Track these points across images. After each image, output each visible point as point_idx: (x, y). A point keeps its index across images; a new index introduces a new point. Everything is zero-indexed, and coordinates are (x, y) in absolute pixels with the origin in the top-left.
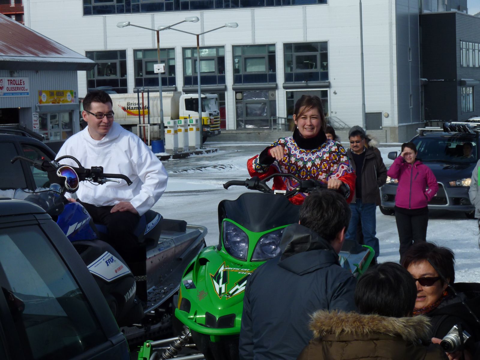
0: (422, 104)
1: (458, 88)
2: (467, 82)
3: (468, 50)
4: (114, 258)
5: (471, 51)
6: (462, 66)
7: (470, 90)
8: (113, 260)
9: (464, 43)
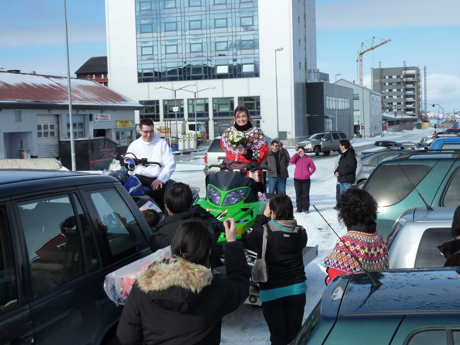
0: (307, 128)
1: (325, 119)
2: (329, 117)
3: (329, 100)
4: (153, 204)
5: (331, 101)
6: (326, 109)
7: (331, 121)
8: (152, 205)
9: (328, 97)
